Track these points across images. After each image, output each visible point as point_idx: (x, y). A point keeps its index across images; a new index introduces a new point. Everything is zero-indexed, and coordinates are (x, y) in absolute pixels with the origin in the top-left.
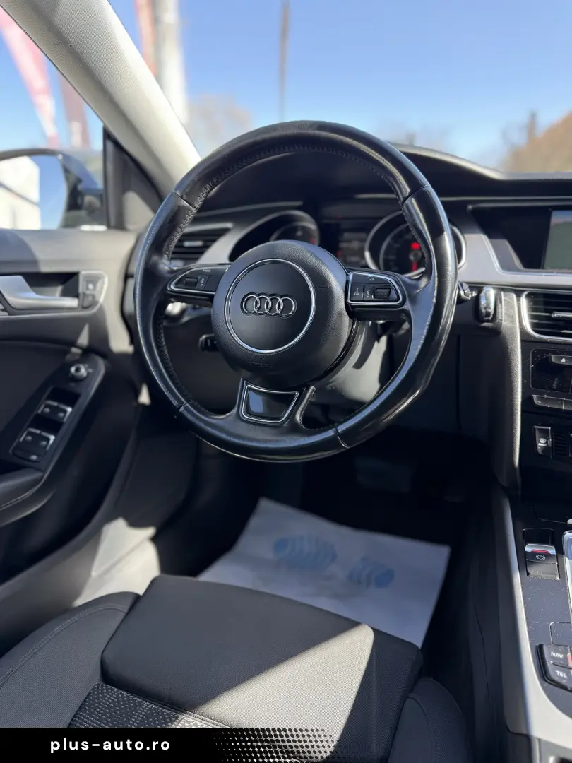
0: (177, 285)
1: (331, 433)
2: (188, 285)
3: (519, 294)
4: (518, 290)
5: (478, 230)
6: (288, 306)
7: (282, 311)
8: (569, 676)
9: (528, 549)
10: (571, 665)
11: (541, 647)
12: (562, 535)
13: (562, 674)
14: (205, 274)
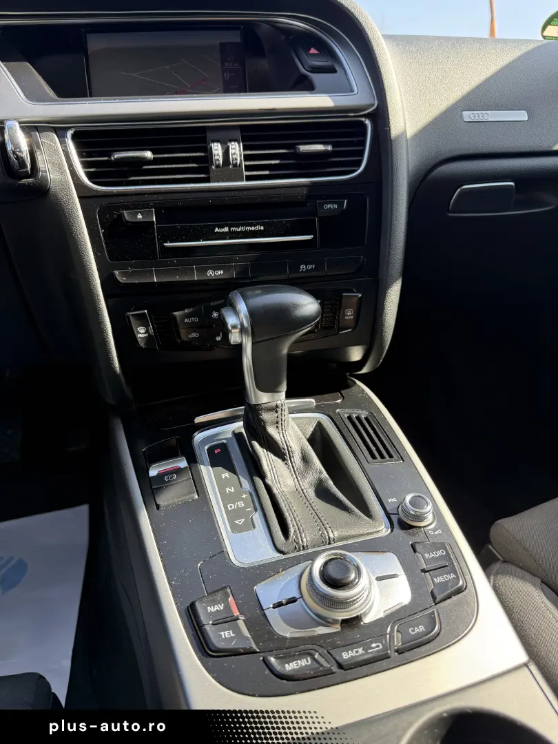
3: (61, 134)
8: (237, 630)
9: (153, 472)
10: (237, 613)
11: (192, 605)
12: (191, 439)
13: (227, 634)
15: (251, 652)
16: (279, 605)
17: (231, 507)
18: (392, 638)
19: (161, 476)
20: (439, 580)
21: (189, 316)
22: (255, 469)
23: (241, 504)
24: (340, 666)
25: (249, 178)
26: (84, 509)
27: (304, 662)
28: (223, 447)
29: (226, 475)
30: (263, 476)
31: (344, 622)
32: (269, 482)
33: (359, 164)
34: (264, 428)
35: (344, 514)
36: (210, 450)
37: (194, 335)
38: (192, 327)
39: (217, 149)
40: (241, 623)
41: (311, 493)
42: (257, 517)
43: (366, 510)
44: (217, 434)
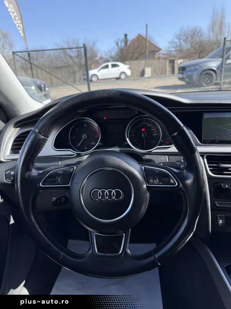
0: (43, 184)
6: (118, 194)
7: (115, 198)
14: (59, 175)
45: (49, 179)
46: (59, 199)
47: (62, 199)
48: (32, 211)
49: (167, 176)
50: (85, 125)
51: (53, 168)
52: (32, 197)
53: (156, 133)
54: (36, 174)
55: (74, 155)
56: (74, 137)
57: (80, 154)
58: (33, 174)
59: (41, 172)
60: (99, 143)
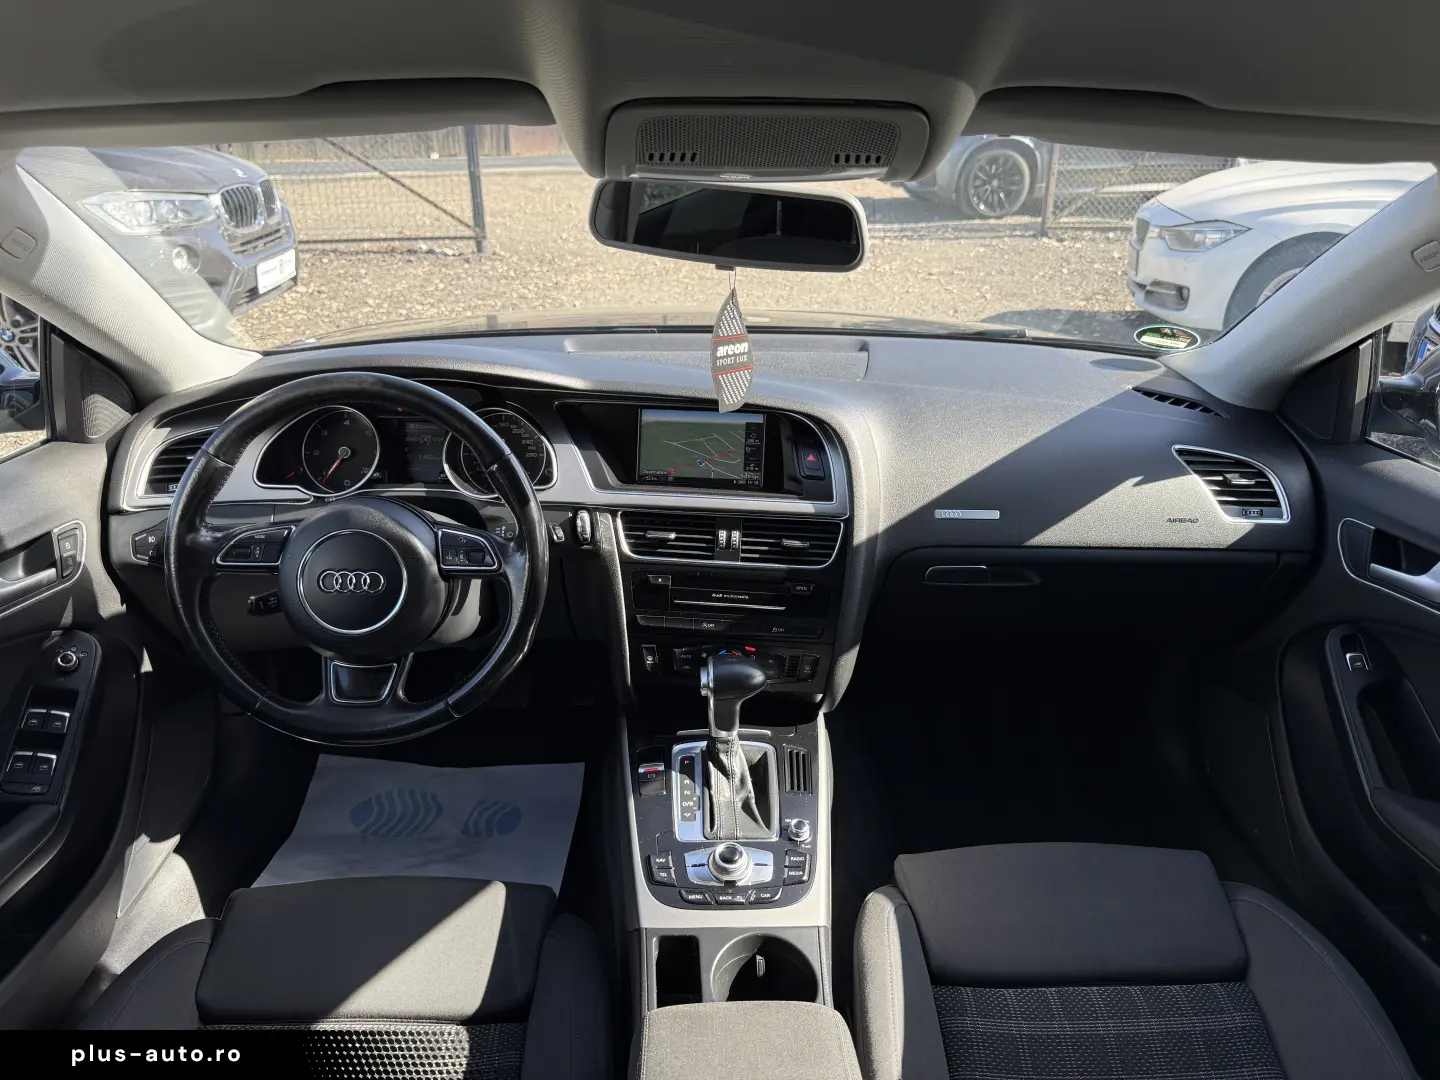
0: (223, 560)
1: (441, 705)
2: (238, 558)
3: (614, 515)
4: (612, 510)
5: (567, 437)
6: (375, 581)
7: (370, 586)
8: (669, 874)
9: (641, 770)
10: (671, 865)
11: (649, 857)
12: (671, 749)
13: (664, 874)
14: (259, 542)
15: (674, 886)
16: (695, 866)
17: (685, 804)
18: (750, 896)
19: (645, 774)
20: (793, 873)
21: (685, 653)
22: (707, 782)
23: (691, 804)
24: (717, 902)
25: (744, 560)
26: (581, 766)
27: (698, 897)
28: (692, 759)
29: (687, 781)
30: (709, 788)
31: (727, 882)
32: (712, 793)
33: (830, 556)
34: (718, 754)
35: (754, 823)
36: (683, 760)
37: (687, 667)
38: (686, 662)
39: (723, 535)
40: (672, 871)
41: (739, 805)
42: (699, 814)
43: (768, 824)
44: (691, 748)
45: (238, 550)
46: (265, 600)
47: (272, 599)
48: (201, 615)
49: (482, 550)
50: (347, 423)
51: (244, 528)
52: (199, 586)
53: (532, 451)
54: (209, 539)
55: (309, 500)
56: (317, 453)
57: (324, 498)
58: (202, 539)
59: (219, 535)
60: (374, 472)
